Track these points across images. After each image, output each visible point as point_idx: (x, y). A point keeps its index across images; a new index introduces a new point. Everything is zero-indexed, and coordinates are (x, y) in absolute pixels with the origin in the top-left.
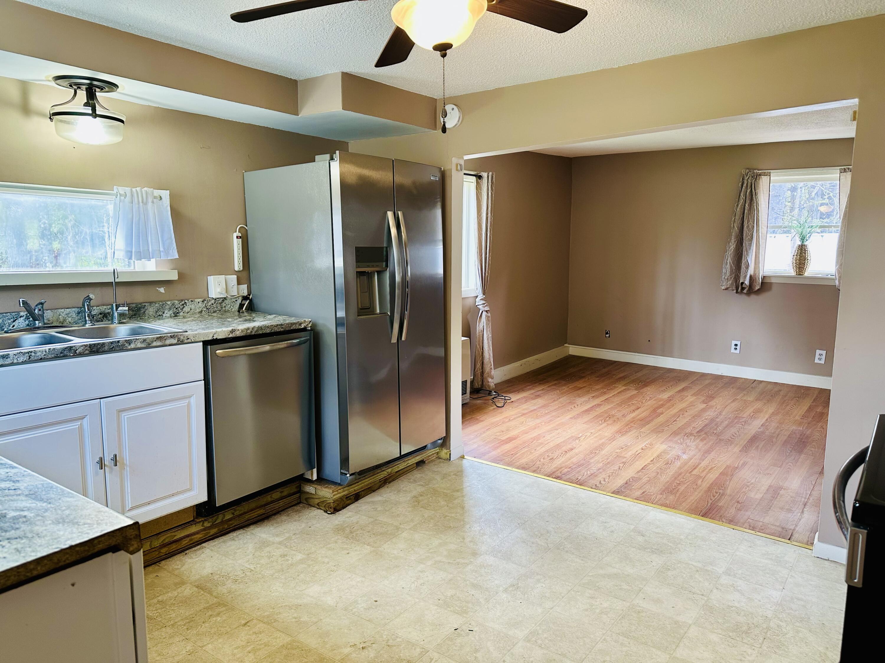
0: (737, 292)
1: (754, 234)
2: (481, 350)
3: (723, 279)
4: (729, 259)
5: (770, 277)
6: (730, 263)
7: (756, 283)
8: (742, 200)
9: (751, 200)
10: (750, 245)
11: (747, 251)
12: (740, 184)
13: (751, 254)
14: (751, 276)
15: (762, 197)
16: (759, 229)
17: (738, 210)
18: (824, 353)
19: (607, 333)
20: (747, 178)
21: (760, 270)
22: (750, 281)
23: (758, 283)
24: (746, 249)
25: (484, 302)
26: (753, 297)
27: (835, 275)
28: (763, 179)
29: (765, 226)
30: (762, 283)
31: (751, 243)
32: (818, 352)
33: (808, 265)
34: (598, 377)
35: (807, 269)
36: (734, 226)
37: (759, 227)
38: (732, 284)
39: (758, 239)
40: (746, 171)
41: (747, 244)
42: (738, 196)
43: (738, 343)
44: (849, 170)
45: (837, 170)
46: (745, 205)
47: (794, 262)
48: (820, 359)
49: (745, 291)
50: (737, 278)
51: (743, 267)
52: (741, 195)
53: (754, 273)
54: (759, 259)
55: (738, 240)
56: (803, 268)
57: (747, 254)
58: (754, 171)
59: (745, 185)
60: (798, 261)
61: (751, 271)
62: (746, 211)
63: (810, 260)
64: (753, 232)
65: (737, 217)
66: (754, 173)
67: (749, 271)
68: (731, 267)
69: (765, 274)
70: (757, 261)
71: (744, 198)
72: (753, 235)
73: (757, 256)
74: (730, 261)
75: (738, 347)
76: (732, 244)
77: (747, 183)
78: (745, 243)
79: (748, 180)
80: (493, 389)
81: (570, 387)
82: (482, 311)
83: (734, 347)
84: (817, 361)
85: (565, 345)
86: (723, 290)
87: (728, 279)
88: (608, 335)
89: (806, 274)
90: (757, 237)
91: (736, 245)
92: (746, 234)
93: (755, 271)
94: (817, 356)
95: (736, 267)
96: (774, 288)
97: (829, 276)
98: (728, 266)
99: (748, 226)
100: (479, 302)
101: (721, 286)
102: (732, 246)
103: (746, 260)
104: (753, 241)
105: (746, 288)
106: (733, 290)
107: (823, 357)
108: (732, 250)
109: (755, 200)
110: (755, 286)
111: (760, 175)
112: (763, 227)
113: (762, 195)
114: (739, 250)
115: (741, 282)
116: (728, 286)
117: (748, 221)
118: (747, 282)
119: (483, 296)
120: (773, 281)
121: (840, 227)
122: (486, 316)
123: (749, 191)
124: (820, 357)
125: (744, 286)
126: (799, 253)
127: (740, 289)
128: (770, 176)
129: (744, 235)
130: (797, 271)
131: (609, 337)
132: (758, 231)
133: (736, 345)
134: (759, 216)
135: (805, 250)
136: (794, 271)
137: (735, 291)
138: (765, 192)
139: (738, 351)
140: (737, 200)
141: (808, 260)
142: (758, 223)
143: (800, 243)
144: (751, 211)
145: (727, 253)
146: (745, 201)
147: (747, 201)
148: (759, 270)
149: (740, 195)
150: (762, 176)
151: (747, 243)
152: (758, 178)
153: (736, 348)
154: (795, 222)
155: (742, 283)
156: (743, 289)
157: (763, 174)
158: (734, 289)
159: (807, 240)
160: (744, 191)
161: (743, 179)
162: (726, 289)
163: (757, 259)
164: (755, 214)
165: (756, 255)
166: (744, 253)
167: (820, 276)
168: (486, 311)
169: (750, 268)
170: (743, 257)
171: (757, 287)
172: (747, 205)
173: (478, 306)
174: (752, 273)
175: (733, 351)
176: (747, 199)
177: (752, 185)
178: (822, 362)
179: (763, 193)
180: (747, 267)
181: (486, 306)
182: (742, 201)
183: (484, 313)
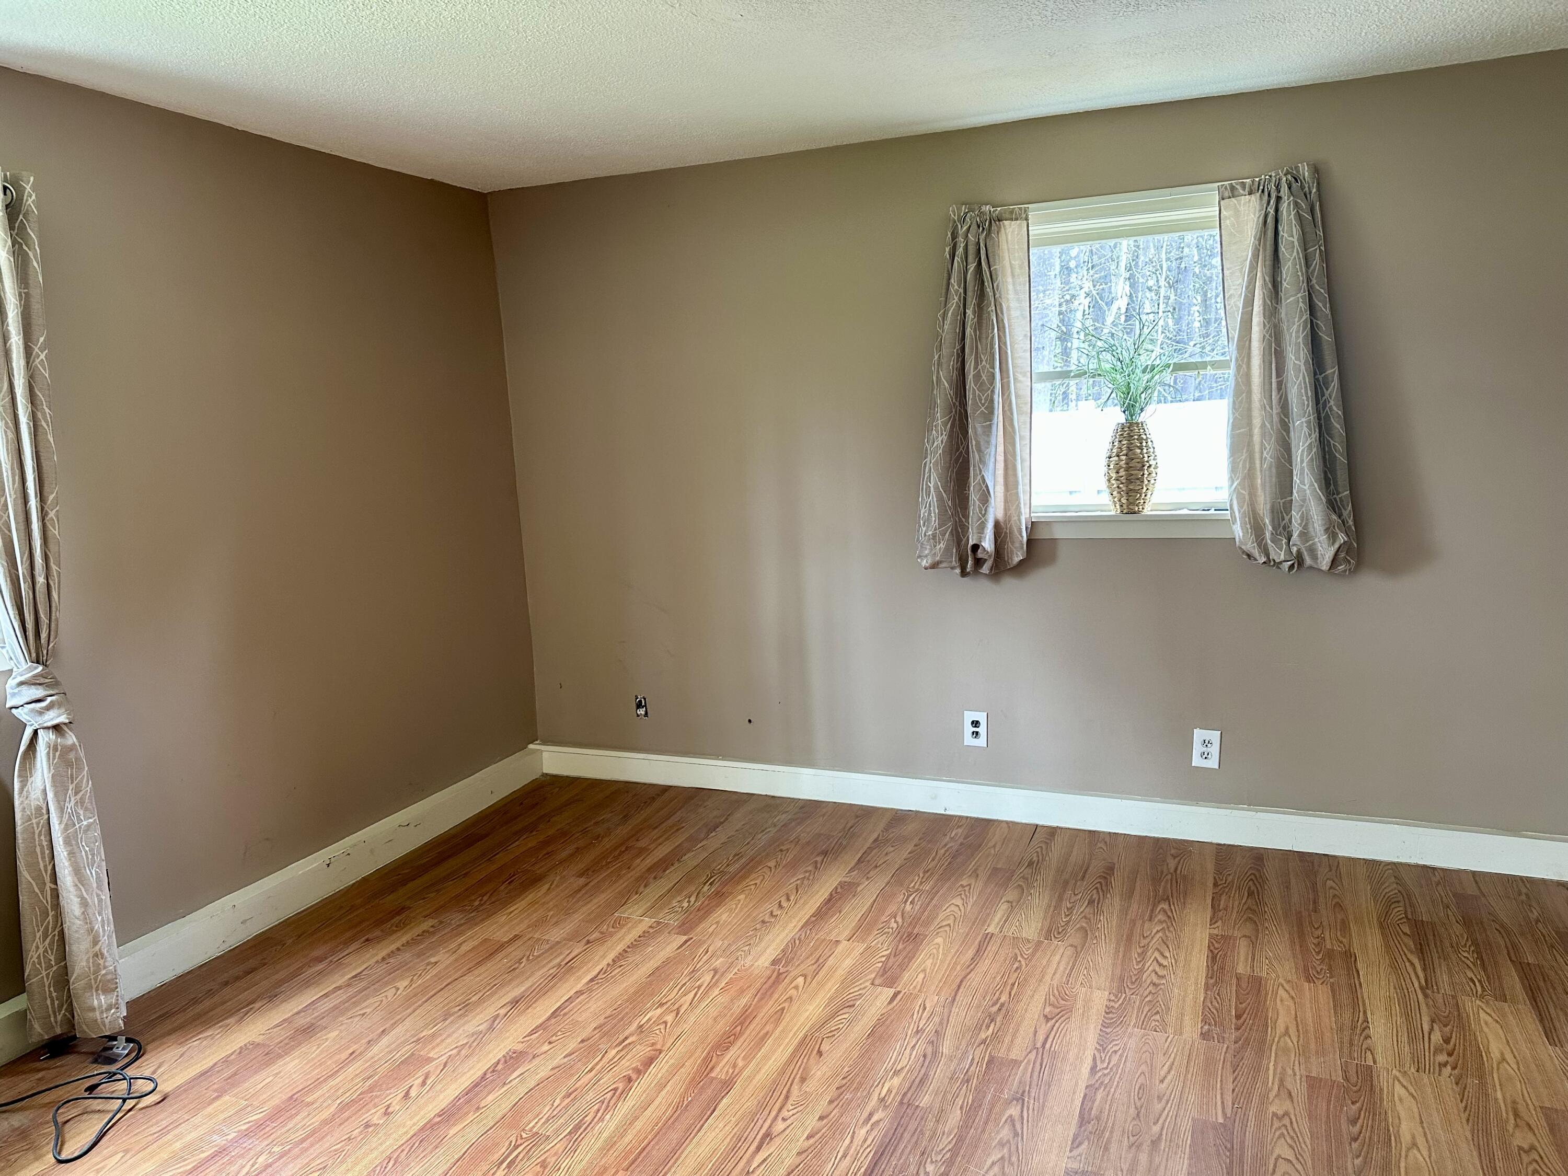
0: (964, 574)
1: (996, 397)
2: (49, 885)
3: (922, 539)
4: (934, 476)
5: (1048, 524)
6: (936, 488)
7: (1013, 543)
8: (956, 298)
9: (981, 295)
10: (988, 429)
11: (979, 451)
12: (947, 249)
13: (992, 460)
14: (997, 525)
15: (1010, 287)
16: (1009, 382)
17: (946, 327)
18: (1215, 736)
19: (639, 705)
20: (965, 228)
21: (1022, 506)
22: (996, 542)
23: (1017, 545)
24: (978, 444)
25: (38, 692)
26: (1009, 583)
27: (1231, 506)
28: (1009, 230)
29: (1024, 375)
30: (1029, 541)
31: (990, 426)
32: (1199, 735)
33: (1152, 481)
34: (581, 875)
35: (1149, 493)
36: (938, 378)
37: (1008, 377)
38: (947, 550)
39: (1008, 413)
40: (959, 209)
41: (980, 430)
42: (944, 287)
43: (981, 717)
44: (1244, 189)
45: (1212, 192)
46: (965, 313)
47: (1114, 475)
48: (1205, 756)
49: (985, 569)
50: (959, 532)
51: (974, 497)
52: (952, 281)
53: (1006, 514)
54: (1015, 475)
55: (954, 420)
56: (1138, 491)
57: (982, 461)
58: (983, 208)
59: (960, 251)
60: (1122, 473)
61: (996, 510)
62: (968, 331)
63: (1156, 468)
64: (993, 391)
65: (945, 351)
66: (982, 214)
67: (991, 510)
68: (940, 499)
69: (1035, 517)
70: (1011, 479)
71: (961, 290)
72: (992, 401)
73: (1010, 466)
74: (936, 483)
75: (982, 730)
76: (937, 432)
77: (966, 245)
78: (974, 428)
79: (969, 237)
80: (121, 1033)
81: (465, 948)
82: (36, 732)
83: (969, 729)
84: (1197, 761)
85: (531, 746)
86: (926, 568)
87: (934, 536)
88: (642, 711)
89: (1147, 511)
90: (1006, 408)
91: (950, 436)
92: (974, 399)
93: (1006, 509)
94: (1197, 749)
95: (953, 500)
96: (1063, 553)
97: (1212, 511)
98: (933, 498)
99: (978, 376)
100: (13, 695)
101: (919, 557)
102: (939, 439)
103: (979, 477)
104: (995, 421)
105: (986, 560)
106: (953, 568)
107: (1215, 750)
108: (940, 451)
109: (991, 294)
110: (1012, 551)
111: (999, 220)
112: (1020, 377)
113: (1010, 280)
114: (958, 449)
115: (971, 543)
116: (938, 558)
117: (976, 358)
118: (988, 544)
119: (30, 669)
120: (1059, 533)
121: (1233, 365)
122: (53, 748)
123: (972, 267)
124: (1205, 749)
125: (980, 554)
126: (1124, 448)
127: (970, 563)
128: (1027, 219)
129: (970, 402)
130: (1124, 500)
131: (646, 714)
132: (1005, 387)
133: (976, 724)
134: (1005, 344)
135: (1140, 439)
136: (1115, 503)
137: (958, 571)
138: (1017, 271)
139: (981, 742)
140: (943, 299)
141: (1152, 469)
142: (1004, 366)
143: (1122, 419)
144: (984, 331)
145: (928, 459)
146: (965, 299)
147: (969, 299)
148: (1018, 507)
149: (948, 284)
150: (1006, 223)
151: (978, 425)
152: (994, 227)
153: (977, 733)
154: (1109, 356)
155: (976, 547)
156: (979, 562)
157: (1007, 216)
158: (954, 563)
159: (1142, 410)
160: (959, 272)
161: (954, 236)
162: (934, 566)
163: (1010, 472)
164: (993, 337)
165: (1006, 461)
166: (974, 457)
167: (1185, 512)
168: (56, 728)
169: (992, 500)
170: (971, 469)
171: (1018, 557)
172: (969, 312)
173: (14, 711)
174: (1000, 515)
175: (969, 740)
176: (970, 293)
177: (979, 250)
178: (1213, 763)
179: (1013, 275)
180: (985, 497)
181: (48, 708)
182: (955, 300)
183: (45, 738)
